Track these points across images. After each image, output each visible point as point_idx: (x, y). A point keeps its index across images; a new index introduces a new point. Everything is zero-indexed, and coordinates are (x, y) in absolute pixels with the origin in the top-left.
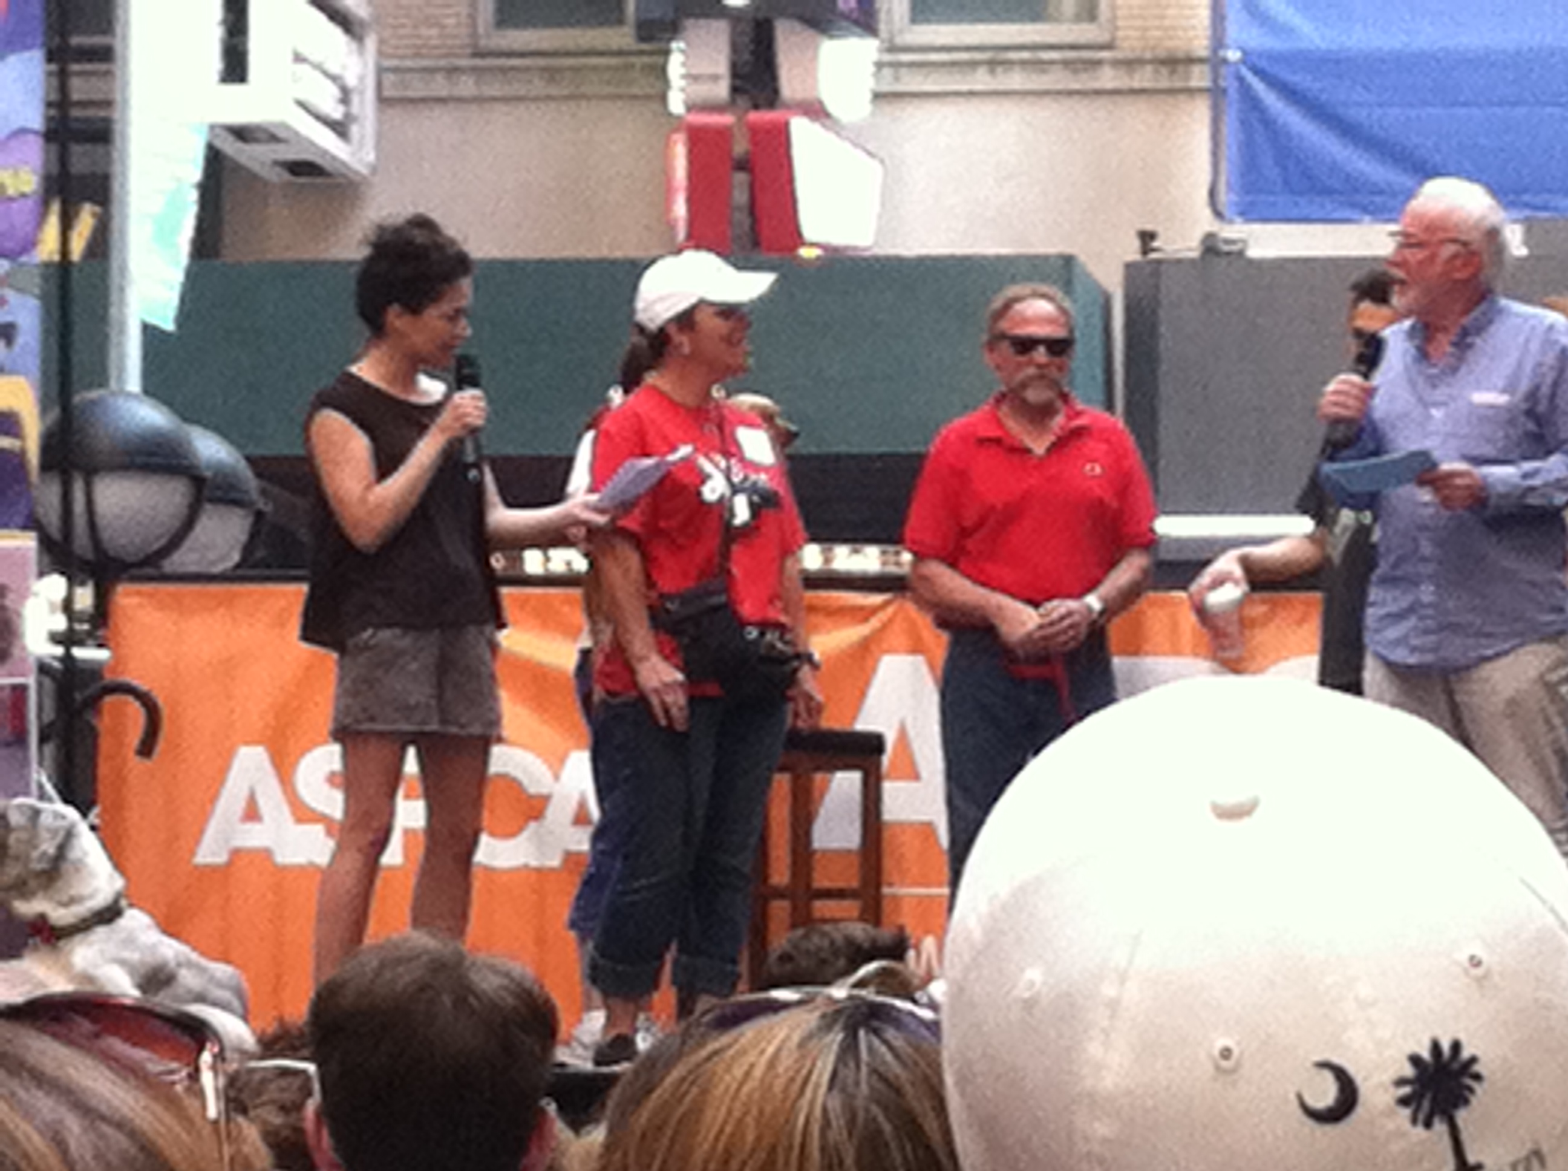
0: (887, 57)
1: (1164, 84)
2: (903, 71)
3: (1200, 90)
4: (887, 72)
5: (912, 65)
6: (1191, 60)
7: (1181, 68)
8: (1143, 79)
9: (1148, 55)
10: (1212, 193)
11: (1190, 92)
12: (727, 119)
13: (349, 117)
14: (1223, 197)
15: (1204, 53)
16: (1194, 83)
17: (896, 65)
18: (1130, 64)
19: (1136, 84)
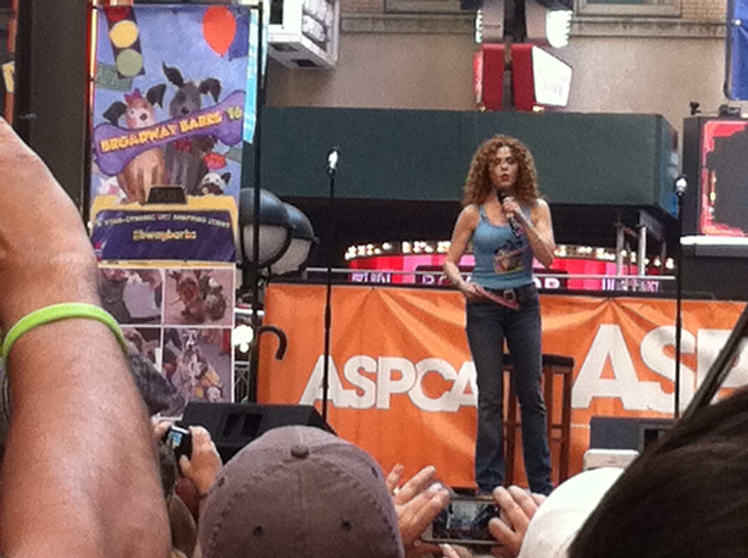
0: (576, 19)
1: (705, 34)
2: (583, 25)
3: (721, 38)
4: (576, 26)
5: (587, 22)
6: (717, 25)
7: (712, 28)
8: (695, 32)
9: (697, 21)
10: (726, 86)
11: (717, 38)
12: (502, 46)
13: (327, 40)
14: (730, 88)
15: (724, 21)
16: (718, 35)
17: (580, 22)
18: (689, 25)
19: (691, 34)
